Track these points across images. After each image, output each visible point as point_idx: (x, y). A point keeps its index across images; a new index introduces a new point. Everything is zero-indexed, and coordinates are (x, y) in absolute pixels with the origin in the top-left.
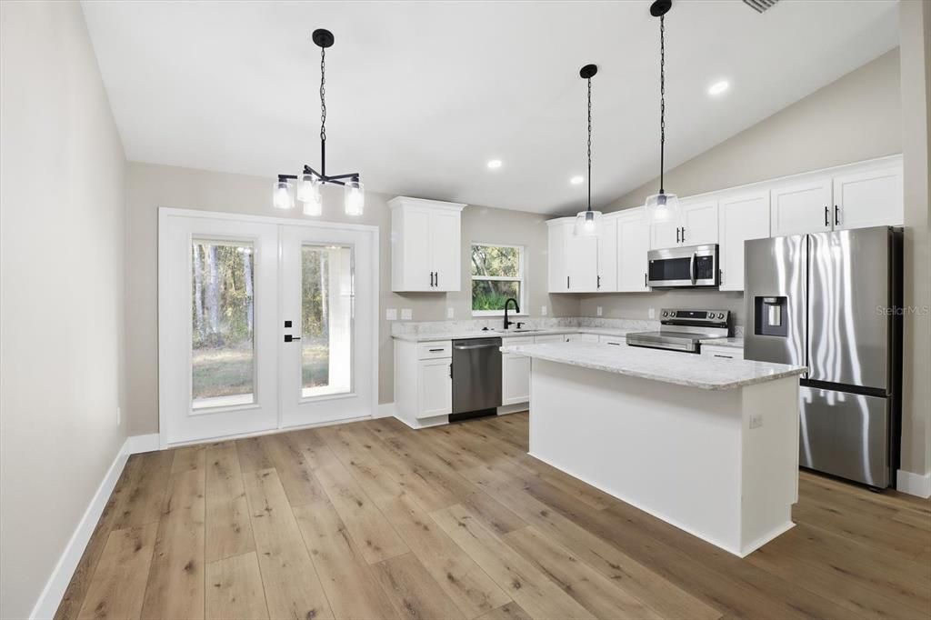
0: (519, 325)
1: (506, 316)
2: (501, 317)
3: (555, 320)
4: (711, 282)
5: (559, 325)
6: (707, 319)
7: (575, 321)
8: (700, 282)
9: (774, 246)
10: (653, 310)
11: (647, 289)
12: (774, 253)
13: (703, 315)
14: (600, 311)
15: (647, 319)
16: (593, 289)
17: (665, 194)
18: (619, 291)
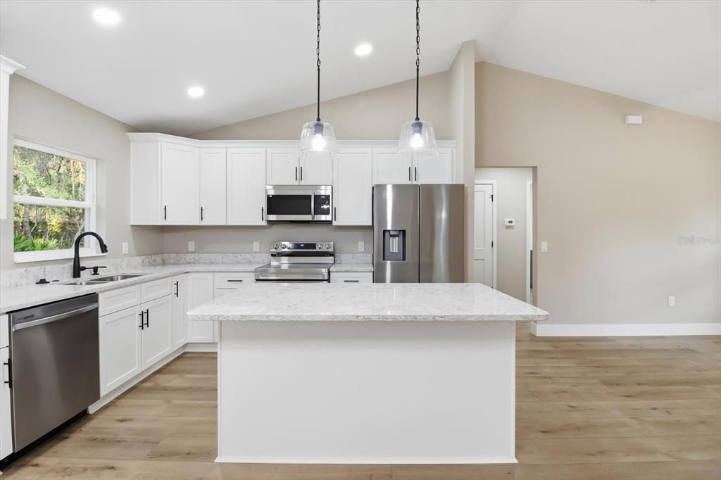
0: (95, 270)
1: (77, 259)
2: (69, 260)
3: (138, 259)
4: (328, 218)
5: (143, 264)
6: (317, 250)
7: (158, 258)
8: (318, 217)
9: (386, 192)
10: (258, 243)
11: (264, 223)
12: (385, 196)
13: (313, 246)
14: (191, 246)
15: (251, 252)
16: (197, 222)
17: (420, 121)
18: (229, 224)
